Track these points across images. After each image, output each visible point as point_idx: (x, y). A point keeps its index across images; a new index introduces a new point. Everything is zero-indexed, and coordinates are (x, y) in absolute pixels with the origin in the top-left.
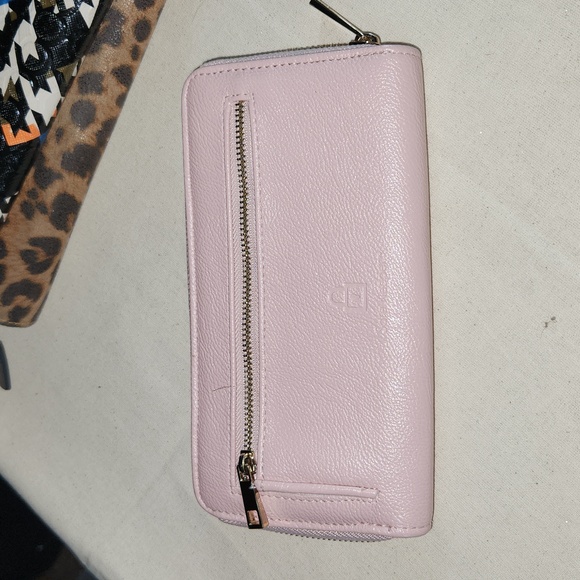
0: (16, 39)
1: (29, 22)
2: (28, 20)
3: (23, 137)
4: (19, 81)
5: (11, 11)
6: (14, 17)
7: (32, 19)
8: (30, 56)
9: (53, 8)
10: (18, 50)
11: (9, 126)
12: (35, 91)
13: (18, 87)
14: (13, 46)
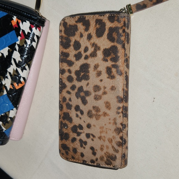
0: (13, 57)
1: (17, 51)
2: (16, 50)
3: (20, 86)
4: (16, 69)
5: (9, 49)
6: (11, 50)
7: (17, 50)
8: (19, 61)
9: (24, 45)
10: (15, 60)
11: (16, 83)
12: (22, 71)
13: (17, 71)
14: (12, 59)
